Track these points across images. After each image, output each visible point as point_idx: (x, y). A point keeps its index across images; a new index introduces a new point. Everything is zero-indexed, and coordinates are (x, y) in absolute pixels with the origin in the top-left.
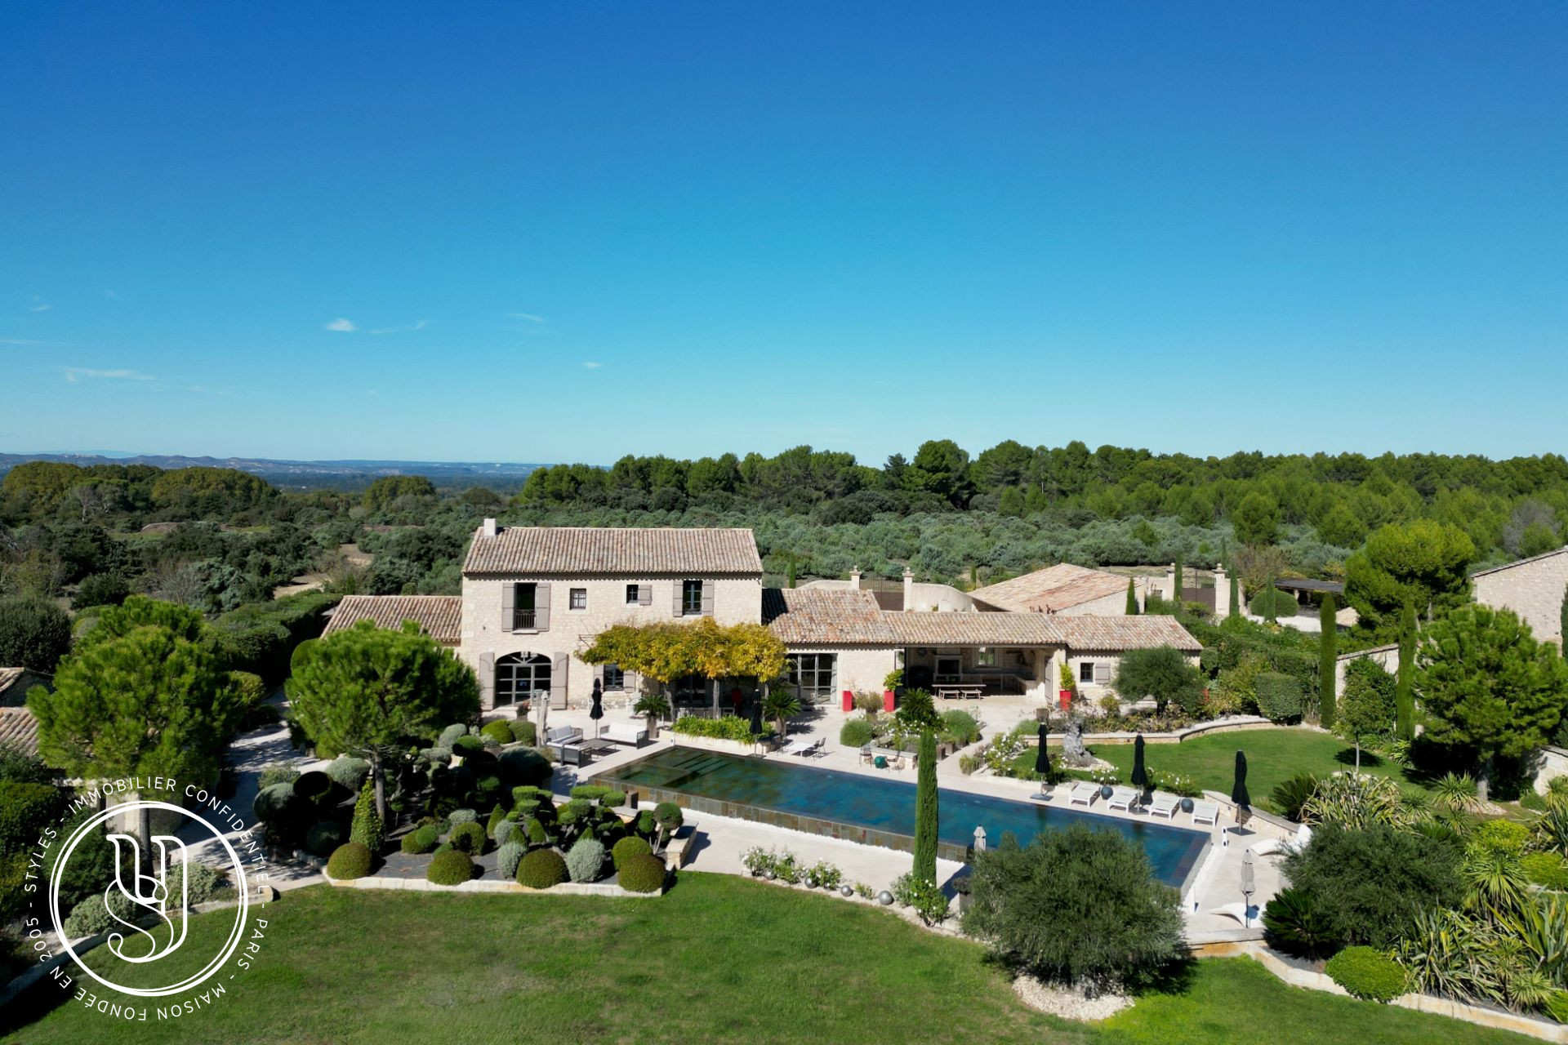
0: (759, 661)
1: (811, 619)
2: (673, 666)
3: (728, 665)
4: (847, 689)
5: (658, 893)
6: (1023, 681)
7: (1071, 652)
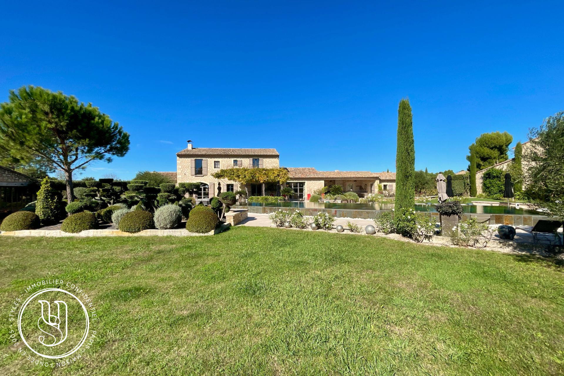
0: (279, 176)
1: (296, 173)
2: (247, 177)
3: (268, 177)
4: (308, 193)
5: (212, 233)
6: (363, 193)
7: (381, 181)
